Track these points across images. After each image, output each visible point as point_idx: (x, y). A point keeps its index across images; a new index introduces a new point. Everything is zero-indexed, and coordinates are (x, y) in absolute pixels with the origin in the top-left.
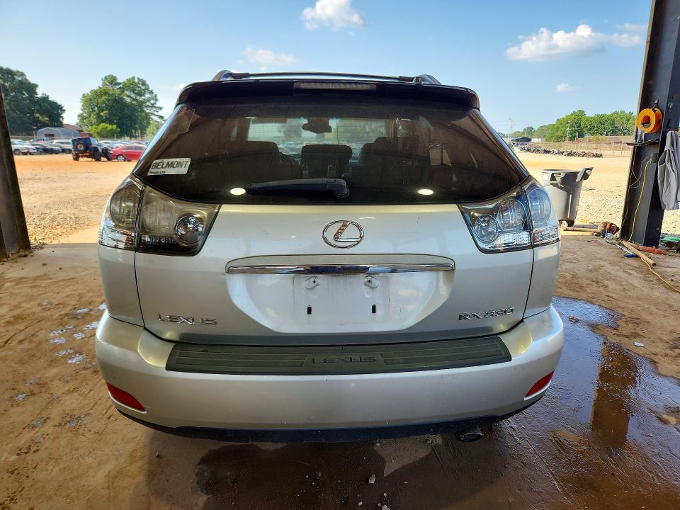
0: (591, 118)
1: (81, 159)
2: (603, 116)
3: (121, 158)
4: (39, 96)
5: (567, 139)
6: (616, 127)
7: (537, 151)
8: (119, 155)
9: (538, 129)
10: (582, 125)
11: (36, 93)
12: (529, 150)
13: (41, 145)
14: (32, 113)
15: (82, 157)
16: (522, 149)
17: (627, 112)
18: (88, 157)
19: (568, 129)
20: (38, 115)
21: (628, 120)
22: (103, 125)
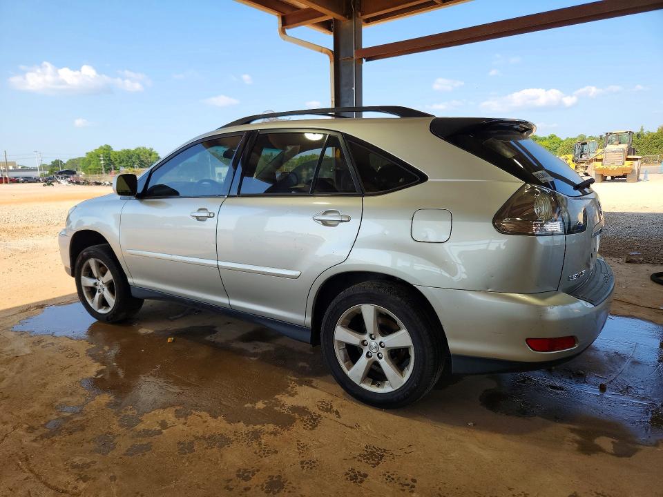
0: (119, 152)
2: (128, 151)
5: (103, 171)
6: (142, 161)
7: (86, 183)
9: (68, 162)
10: (113, 159)
12: (78, 183)
16: (70, 182)
17: (148, 148)
19: (102, 162)
21: (150, 155)
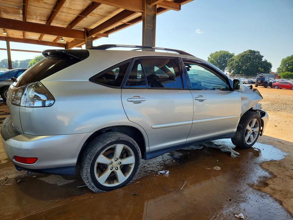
1: (258, 86)
3: (276, 87)
4: (263, 61)
8: (276, 86)
11: (262, 60)
13: (251, 80)
14: (258, 67)
15: (259, 86)
18: (261, 85)
20: (260, 68)
22: (287, 72)
